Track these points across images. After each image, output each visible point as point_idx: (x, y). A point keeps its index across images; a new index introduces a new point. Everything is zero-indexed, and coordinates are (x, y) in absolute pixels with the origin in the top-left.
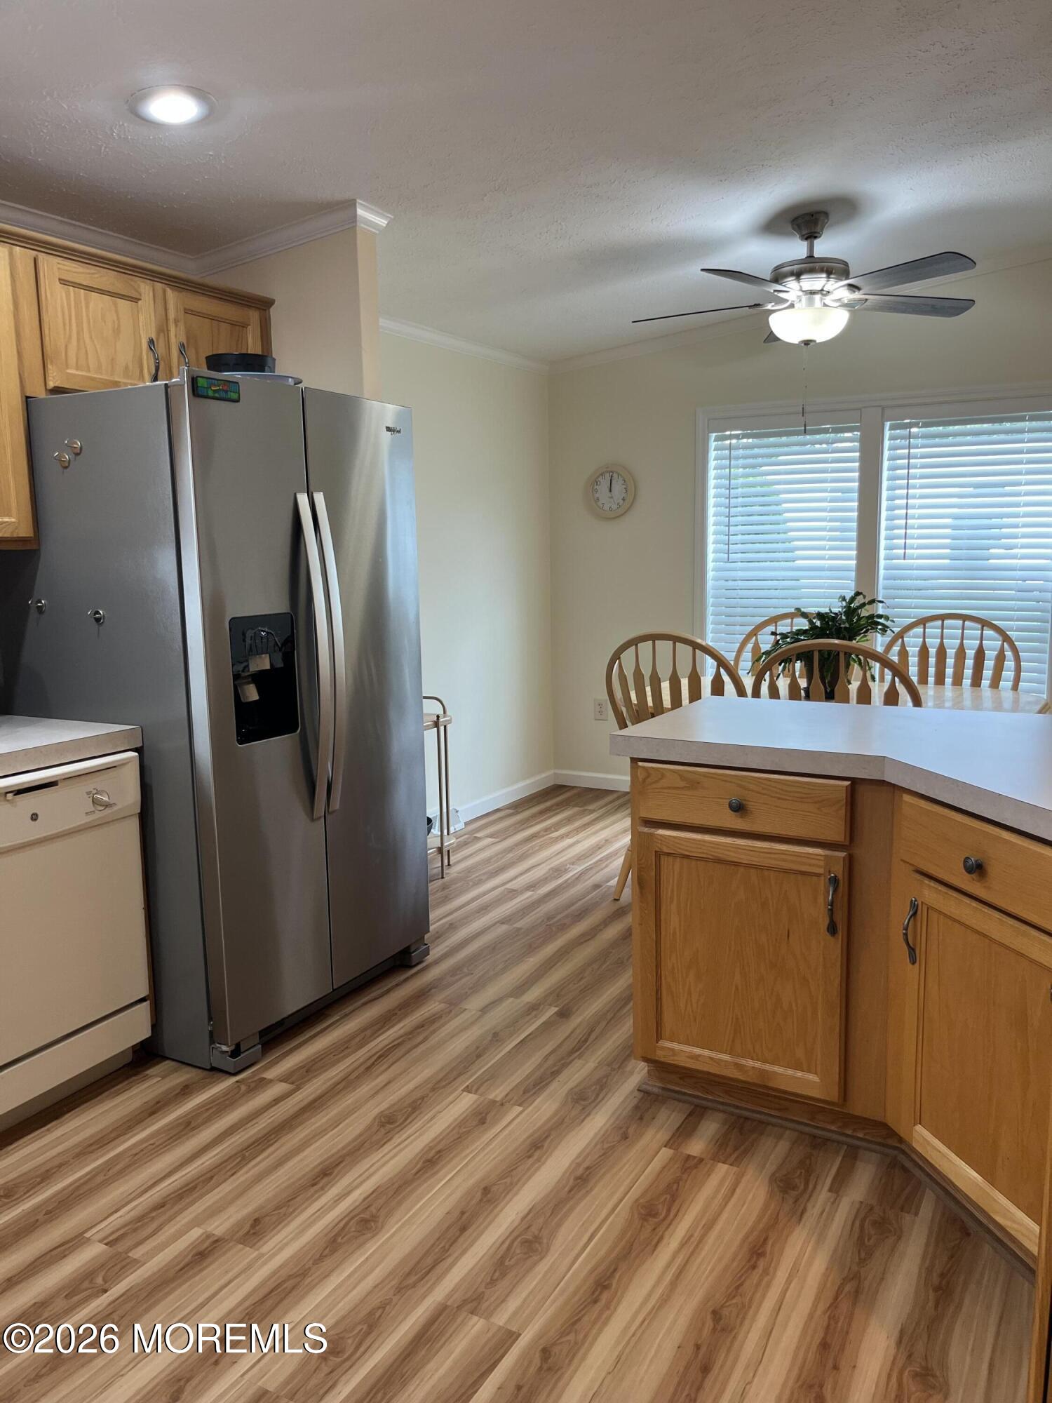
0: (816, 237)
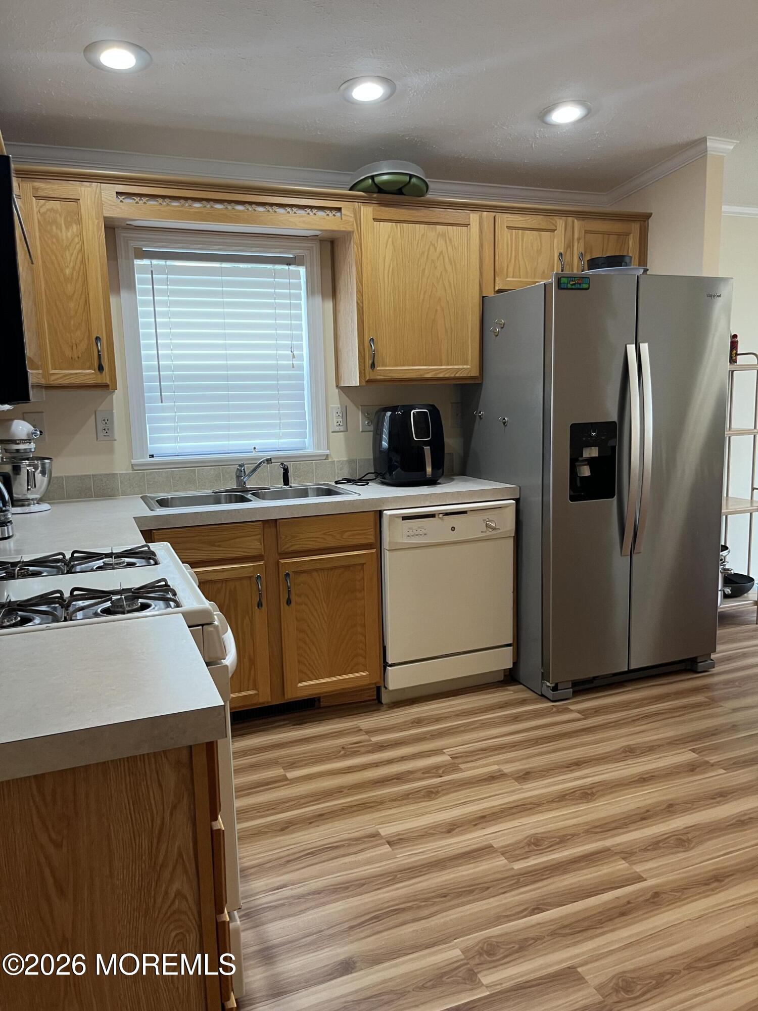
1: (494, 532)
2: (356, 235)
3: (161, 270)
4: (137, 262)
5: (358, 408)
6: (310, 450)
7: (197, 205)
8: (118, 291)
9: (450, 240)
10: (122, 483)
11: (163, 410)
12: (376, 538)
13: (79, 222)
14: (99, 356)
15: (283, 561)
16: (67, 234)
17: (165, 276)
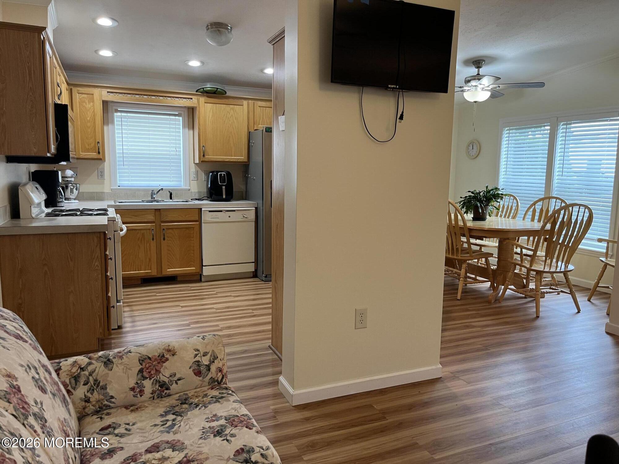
0: (480, 68)
1: (247, 219)
2: (198, 108)
3: (125, 117)
4: (115, 114)
5: (202, 171)
6: (183, 187)
7: (137, 96)
8: (108, 124)
9: (236, 111)
10: (107, 196)
11: (124, 169)
12: (199, 218)
13: (93, 102)
14: (99, 149)
15: (162, 224)
16: (89, 106)
17: (127, 120)
